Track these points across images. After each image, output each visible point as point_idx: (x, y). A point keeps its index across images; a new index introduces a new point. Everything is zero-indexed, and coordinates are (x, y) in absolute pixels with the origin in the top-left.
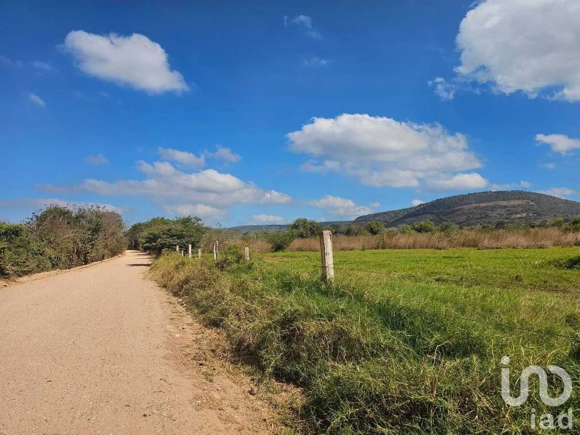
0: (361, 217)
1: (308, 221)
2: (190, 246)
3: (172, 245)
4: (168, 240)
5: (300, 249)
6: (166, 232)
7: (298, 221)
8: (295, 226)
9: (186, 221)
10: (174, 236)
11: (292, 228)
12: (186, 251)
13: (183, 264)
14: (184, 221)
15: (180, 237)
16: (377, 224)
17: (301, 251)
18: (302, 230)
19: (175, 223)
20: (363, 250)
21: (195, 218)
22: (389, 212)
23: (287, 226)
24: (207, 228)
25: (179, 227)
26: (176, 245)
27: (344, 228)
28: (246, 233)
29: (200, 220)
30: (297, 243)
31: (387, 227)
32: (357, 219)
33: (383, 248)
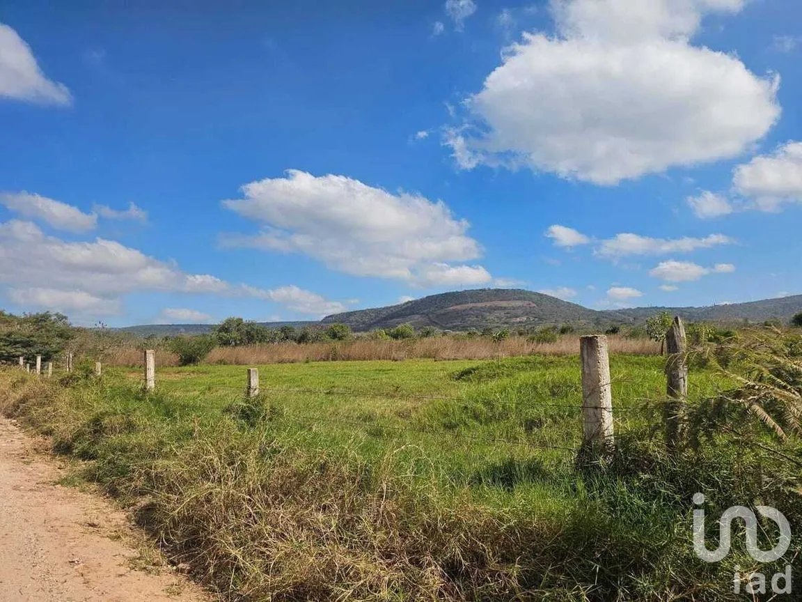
0: (331, 316)
1: (244, 321)
2: (39, 359)
3: (14, 356)
4: (8, 349)
5: (222, 362)
6: (4, 338)
7: (229, 322)
8: (224, 329)
9: (40, 321)
10: (16, 343)
11: (220, 331)
12: (33, 366)
13: (23, 381)
14: (38, 319)
15: (27, 344)
16: (342, 327)
17: (224, 364)
18: (235, 334)
19: (22, 322)
20: (307, 362)
21: (57, 314)
22: (368, 310)
23: (212, 327)
24: (79, 330)
25: (28, 329)
26: (18, 357)
27: (298, 332)
28: (146, 336)
29: (66, 318)
30: (217, 352)
31: (355, 330)
32: (326, 317)
33: (333, 359)
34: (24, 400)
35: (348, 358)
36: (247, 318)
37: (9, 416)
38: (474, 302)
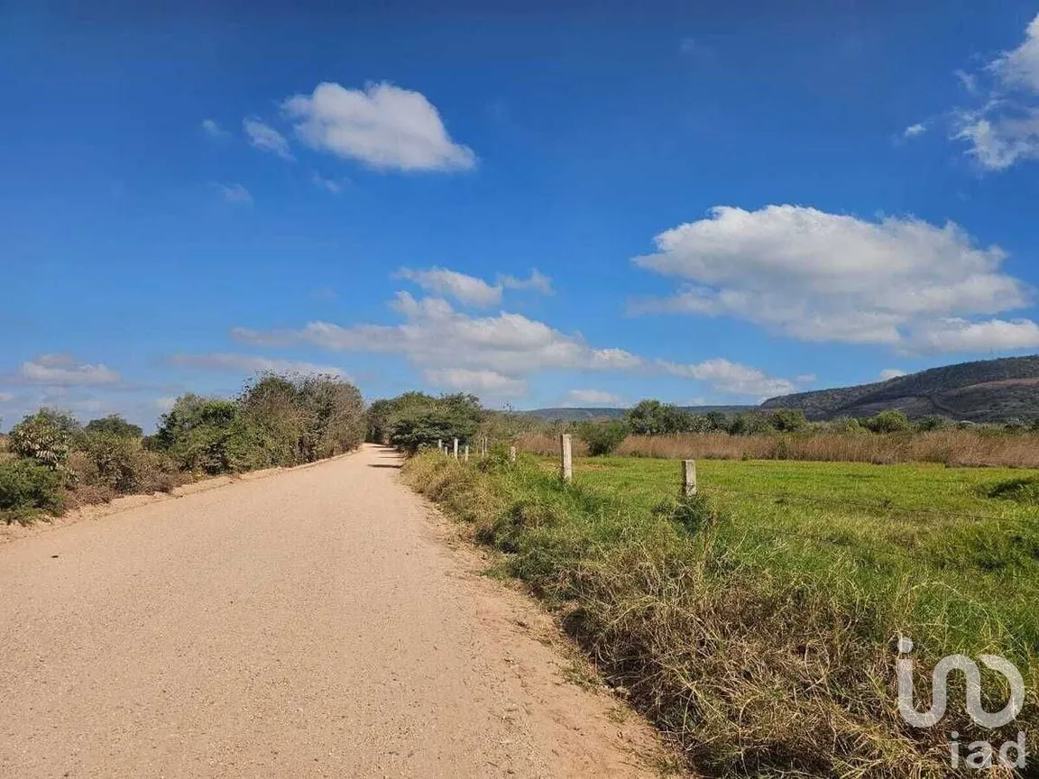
0: (774, 399)
1: (661, 404)
2: (456, 441)
3: (433, 438)
4: (428, 430)
5: (635, 454)
6: (425, 419)
7: (644, 405)
8: (638, 414)
9: (455, 402)
10: (435, 425)
11: (633, 417)
12: (451, 449)
13: (444, 465)
14: (452, 400)
15: (444, 427)
16: (793, 414)
17: (640, 457)
18: (650, 420)
19: (440, 403)
20: (744, 459)
21: (469, 396)
22: (831, 390)
23: (622, 411)
24: (488, 412)
25: (444, 411)
26: (437, 439)
27: (730, 419)
28: (553, 422)
29: (477, 399)
30: (631, 442)
31: (810, 418)
32: (768, 400)
33: (781, 458)
34: (446, 484)
35: (803, 457)
36: (664, 401)
37: (433, 500)
38: (1015, 377)
